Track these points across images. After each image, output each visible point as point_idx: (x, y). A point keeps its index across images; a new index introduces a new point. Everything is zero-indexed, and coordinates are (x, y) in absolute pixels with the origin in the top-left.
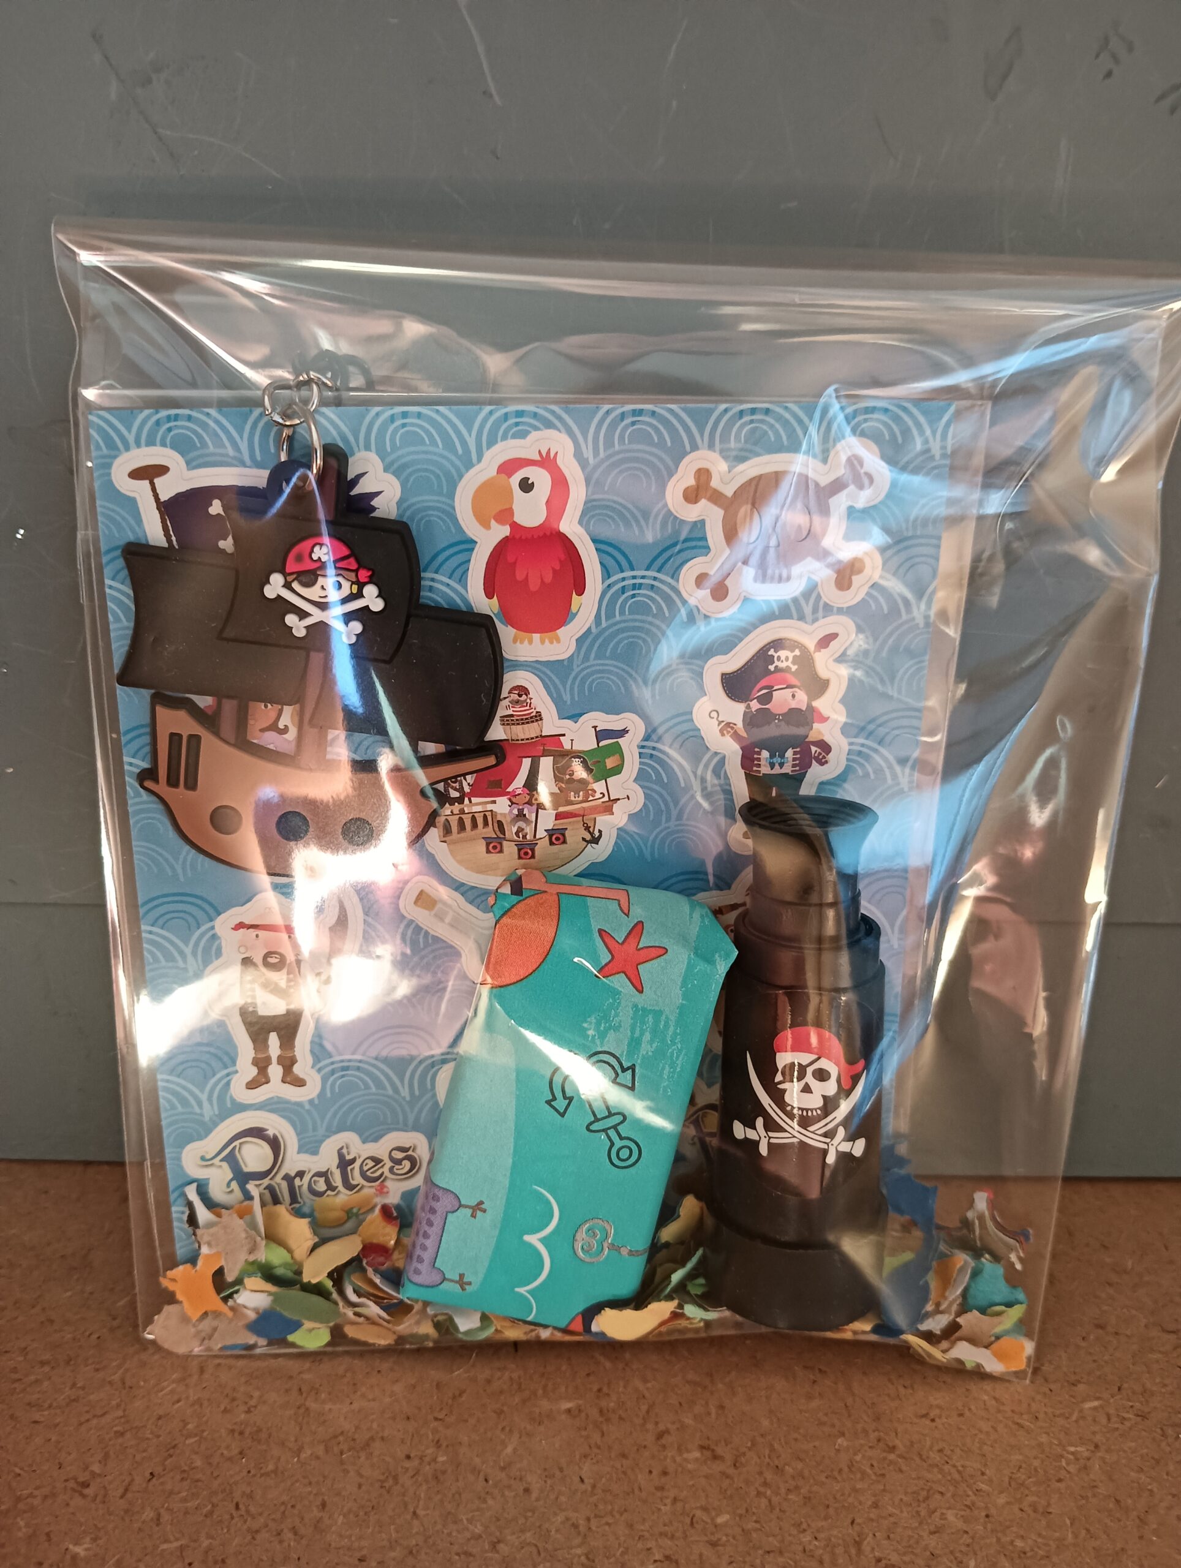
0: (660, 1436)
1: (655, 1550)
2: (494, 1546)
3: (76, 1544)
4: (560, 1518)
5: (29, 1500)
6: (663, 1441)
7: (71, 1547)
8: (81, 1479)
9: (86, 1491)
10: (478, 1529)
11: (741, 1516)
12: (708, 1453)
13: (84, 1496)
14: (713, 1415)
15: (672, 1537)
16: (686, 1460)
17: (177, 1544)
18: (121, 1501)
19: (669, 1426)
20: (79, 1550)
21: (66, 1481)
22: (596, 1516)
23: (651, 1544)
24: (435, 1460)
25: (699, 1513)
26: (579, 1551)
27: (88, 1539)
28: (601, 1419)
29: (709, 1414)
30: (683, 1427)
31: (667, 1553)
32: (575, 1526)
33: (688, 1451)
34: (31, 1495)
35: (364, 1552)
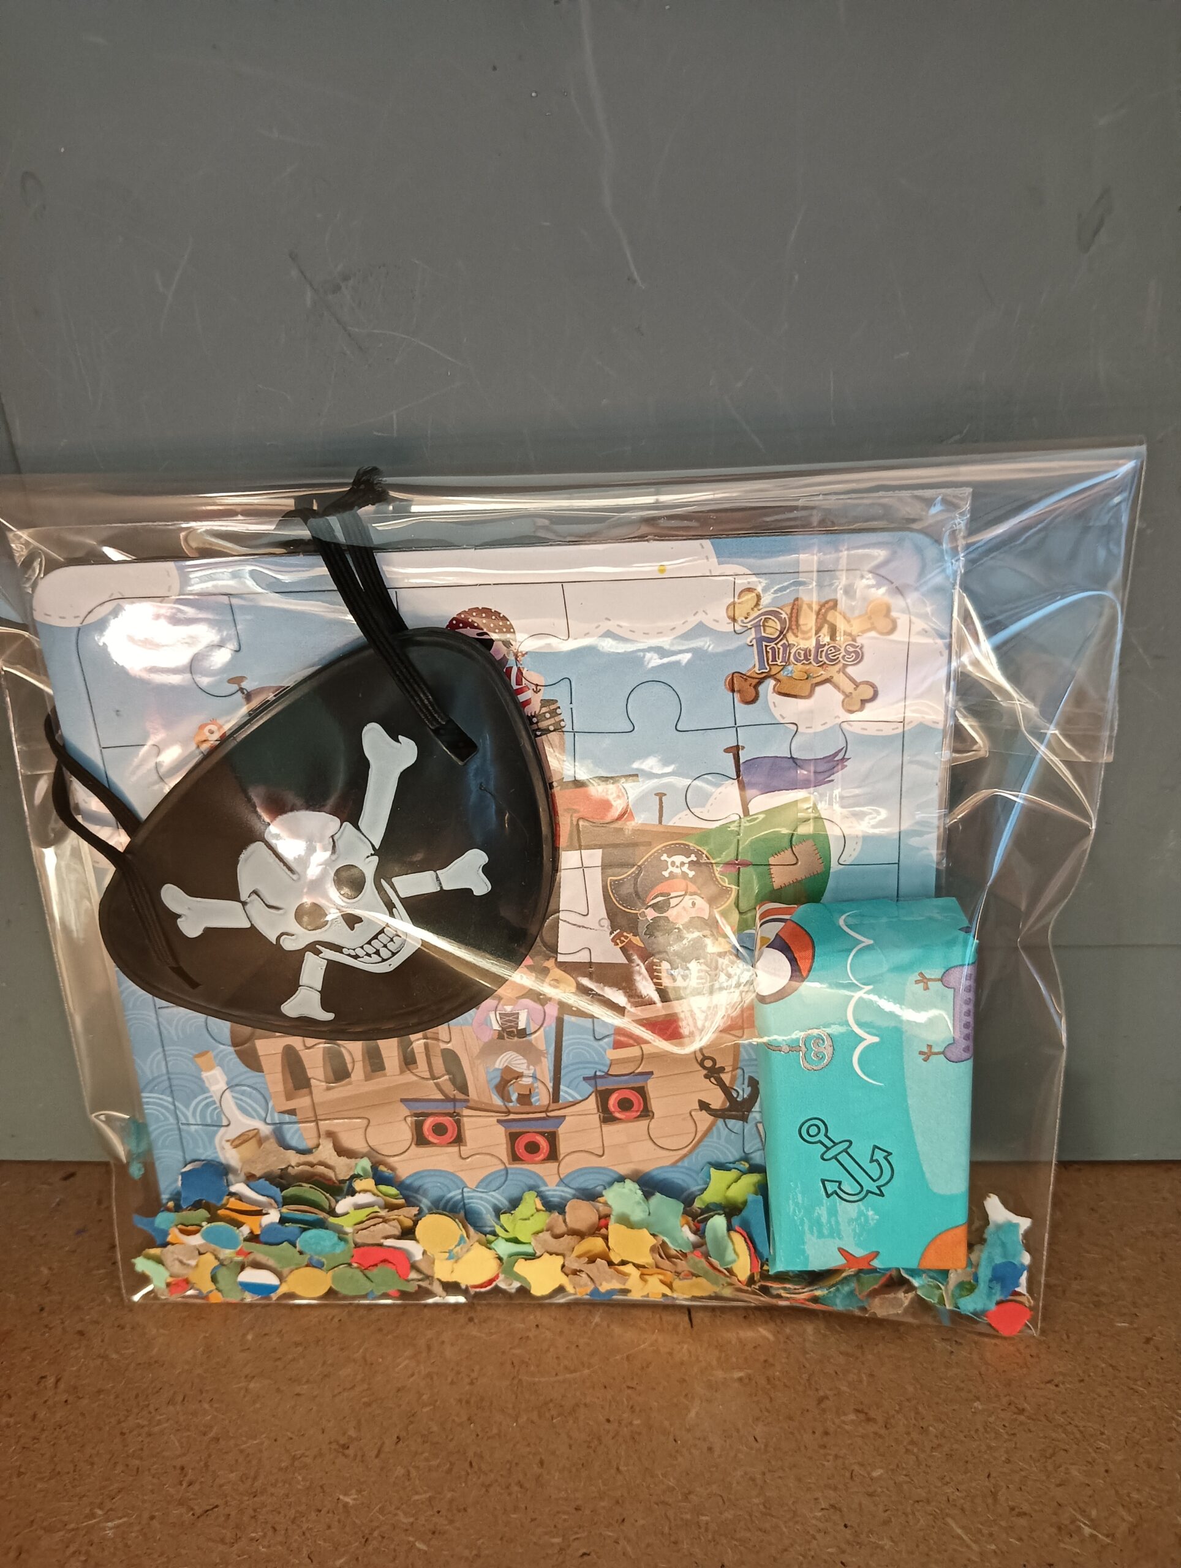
0: (821, 1400)
1: (821, 1500)
2: (686, 1497)
3: (346, 1494)
4: (739, 1473)
5: (304, 1459)
6: (823, 1406)
7: (341, 1497)
8: (342, 1442)
9: (347, 1452)
10: (672, 1483)
11: (892, 1470)
12: (862, 1416)
13: (346, 1456)
14: (865, 1383)
15: (835, 1489)
16: (844, 1422)
17: (428, 1495)
18: (377, 1461)
19: (828, 1392)
20: (347, 1499)
21: (330, 1443)
22: (769, 1471)
23: (818, 1495)
24: (631, 1423)
25: (856, 1468)
26: (756, 1501)
27: (354, 1491)
28: (768, 1387)
29: (861, 1381)
30: (839, 1394)
31: (832, 1502)
32: (753, 1480)
33: (845, 1414)
34: (302, 1455)
35: (579, 1502)
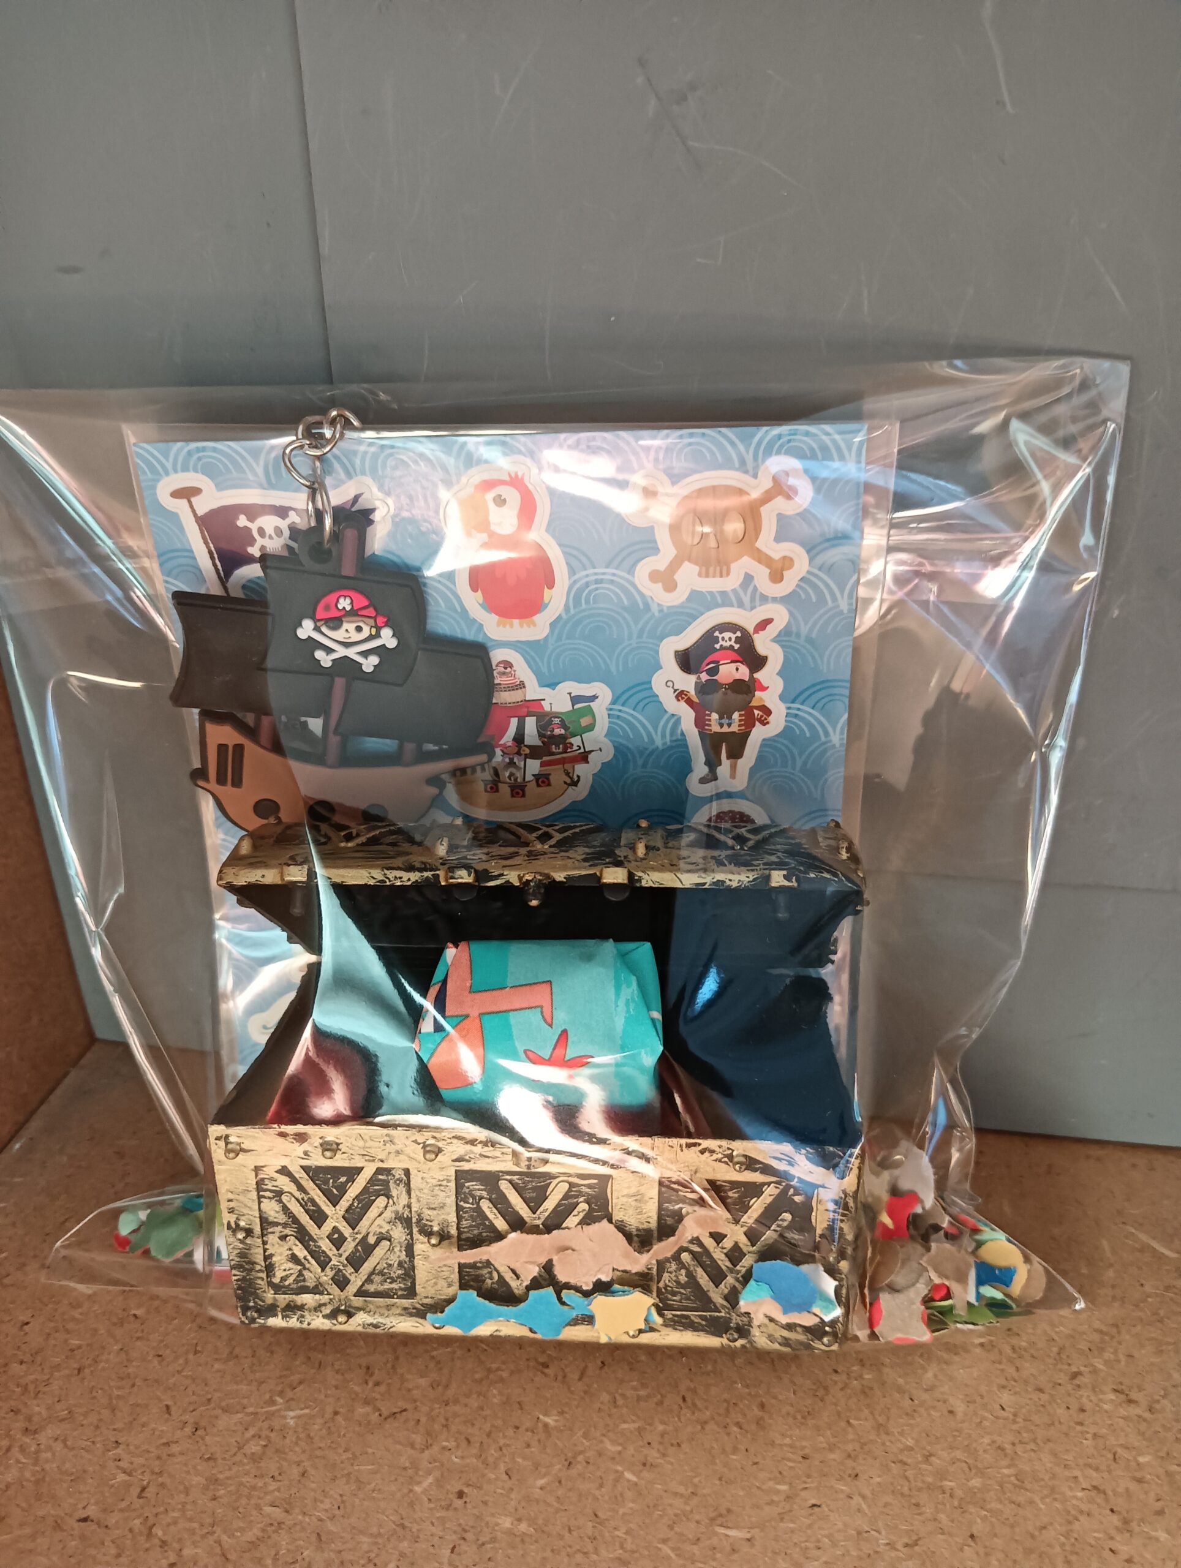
0: (1075, 1375)
1: (1081, 1479)
2: (927, 1458)
3: (546, 1415)
4: (986, 1440)
5: (500, 1373)
6: (1077, 1381)
7: (541, 1417)
8: (541, 1360)
9: (546, 1371)
10: (910, 1442)
11: (1162, 1458)
16: (1101, 1400)
25: (1120, 1451)
26: (1006, 1471)
27: (555, 1412)
28: (1015, 1356)
29: (1119, 1361)
30: (1095, 1371)
31: (1094, 1483)
32: (1001, 1448)
33: (1103, 1393)
34: (498, 1369)
35: (807, 1451)
